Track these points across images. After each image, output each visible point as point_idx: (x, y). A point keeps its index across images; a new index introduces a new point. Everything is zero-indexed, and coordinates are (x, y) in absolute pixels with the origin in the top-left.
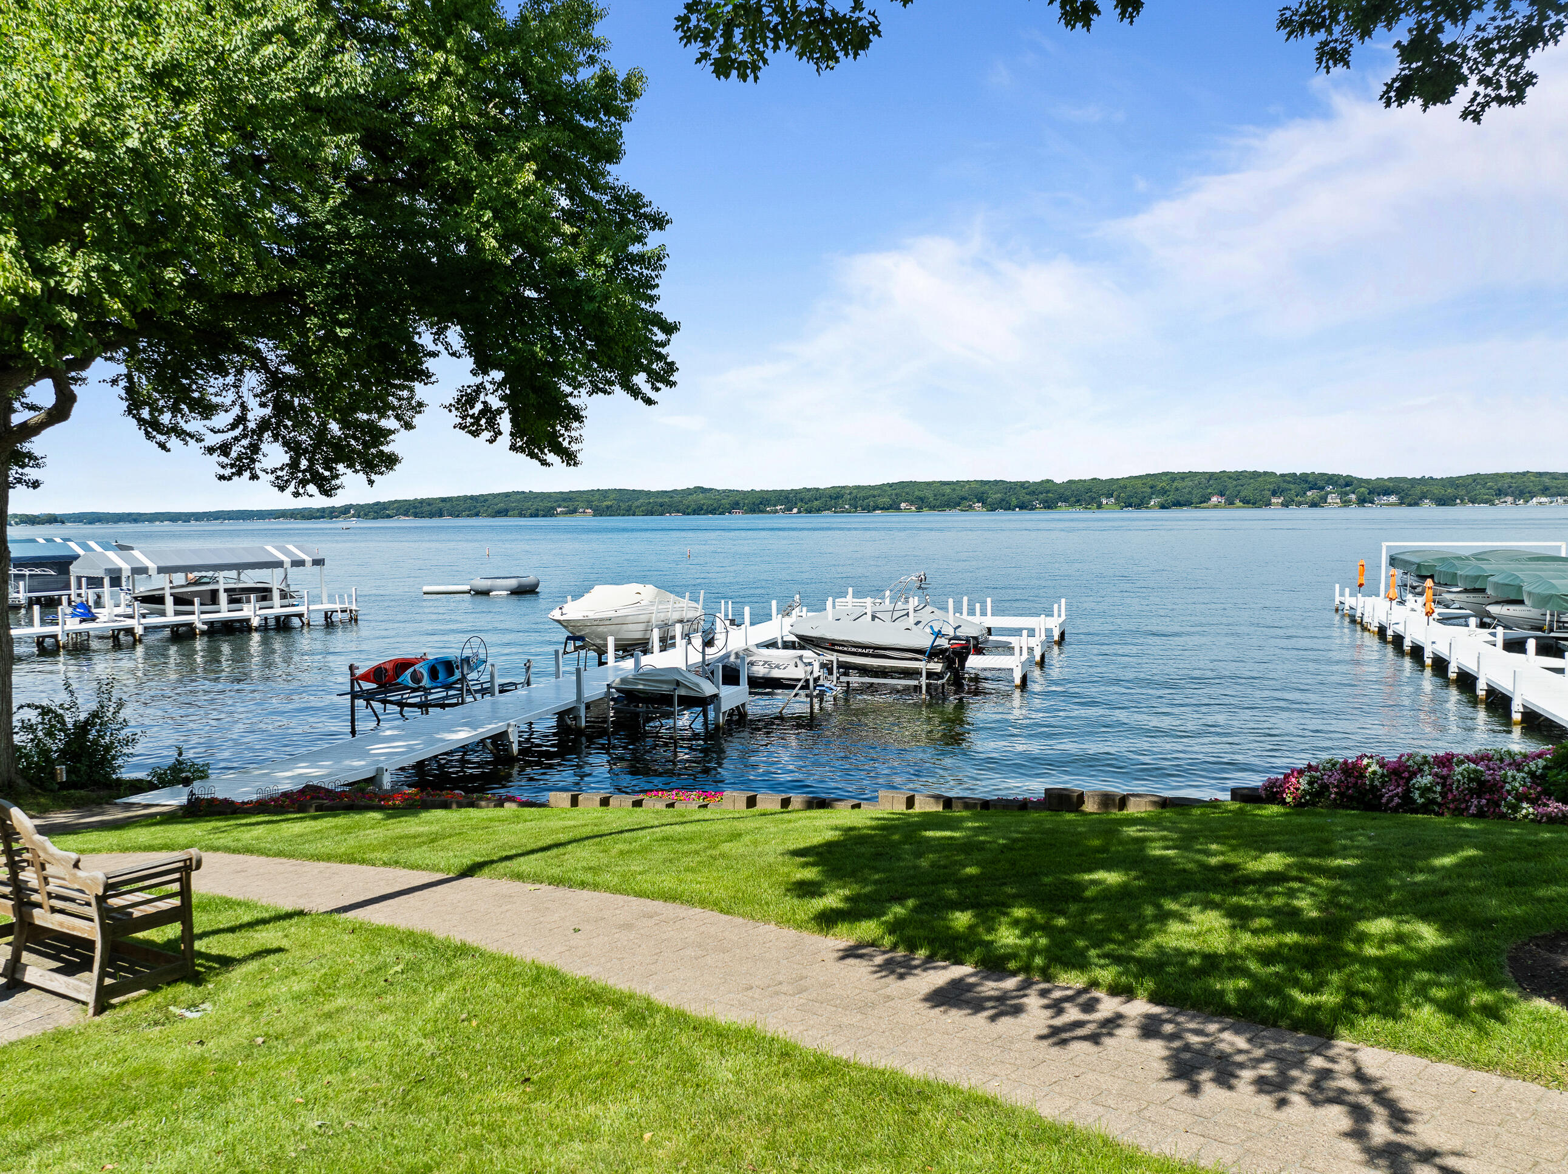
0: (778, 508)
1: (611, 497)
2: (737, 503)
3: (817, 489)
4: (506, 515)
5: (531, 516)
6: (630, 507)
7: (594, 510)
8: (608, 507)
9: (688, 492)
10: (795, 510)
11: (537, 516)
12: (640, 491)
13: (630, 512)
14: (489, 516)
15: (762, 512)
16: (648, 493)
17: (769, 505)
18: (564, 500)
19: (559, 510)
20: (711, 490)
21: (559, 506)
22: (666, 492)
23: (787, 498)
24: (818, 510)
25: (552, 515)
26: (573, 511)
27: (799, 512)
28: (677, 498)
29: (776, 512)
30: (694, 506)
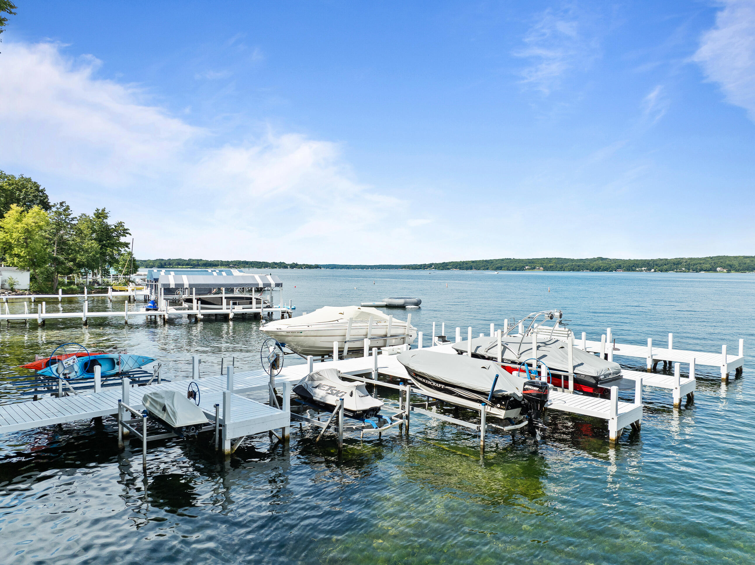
0: (643, 269)
1: (554, 262)
2: (620, 266)
3: (666, 260)
4: (501, 269)
5: (513, 270)
6: (562, 267)
7: (544, 268)
8: (551, 267)
9: (594, 260)
10: (653, 270)
11: (516, 270)
12: (568, 259)
13: (562, 269)
14: (493, 269)
15: (633, 270)
16: (573, 260)
17: (638, 267)
18: (530, 263)
19: (527, 267)
20: (606, 259)
21: (527, 266)
22: (582, 260)
23: (648, 264)
24: (666, 271)
25: (523, 270)
26: (534, 268)
27: (655, 271)
28: (587, 263)
29: (642, 271)
30: (596, 267)
